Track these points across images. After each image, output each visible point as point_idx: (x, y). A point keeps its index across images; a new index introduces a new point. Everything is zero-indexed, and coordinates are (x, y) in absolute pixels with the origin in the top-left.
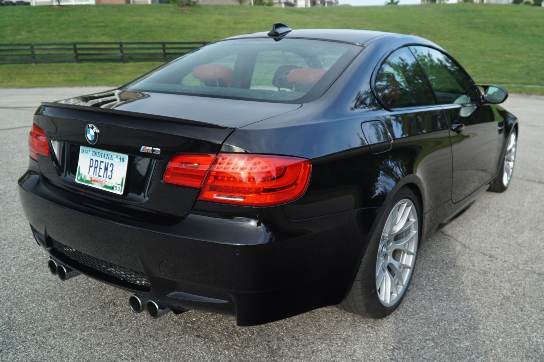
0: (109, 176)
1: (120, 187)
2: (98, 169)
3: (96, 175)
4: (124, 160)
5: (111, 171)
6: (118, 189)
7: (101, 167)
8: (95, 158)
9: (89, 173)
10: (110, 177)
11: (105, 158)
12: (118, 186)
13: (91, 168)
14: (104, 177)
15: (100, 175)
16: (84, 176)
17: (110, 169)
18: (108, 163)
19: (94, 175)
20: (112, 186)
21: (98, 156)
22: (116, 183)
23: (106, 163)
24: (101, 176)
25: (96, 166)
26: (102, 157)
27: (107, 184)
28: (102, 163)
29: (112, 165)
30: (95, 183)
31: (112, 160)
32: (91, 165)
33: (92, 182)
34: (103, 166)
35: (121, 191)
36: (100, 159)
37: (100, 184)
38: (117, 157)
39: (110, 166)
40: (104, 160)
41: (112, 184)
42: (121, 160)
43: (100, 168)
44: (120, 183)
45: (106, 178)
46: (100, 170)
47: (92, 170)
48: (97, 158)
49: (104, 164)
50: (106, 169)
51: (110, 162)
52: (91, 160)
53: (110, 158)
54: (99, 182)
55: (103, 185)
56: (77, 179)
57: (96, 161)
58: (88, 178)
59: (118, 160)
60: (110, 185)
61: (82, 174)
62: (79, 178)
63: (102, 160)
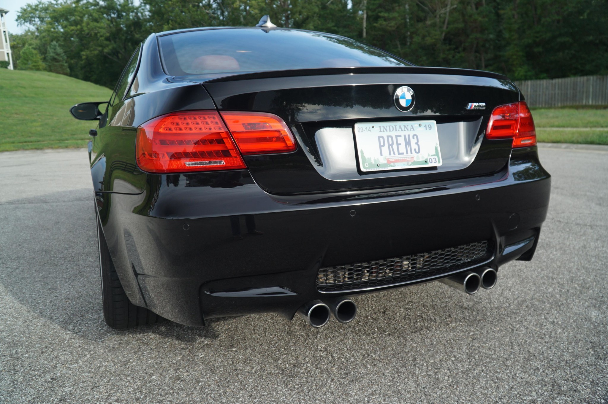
0: (415, 150)
1: (436, 157)
2: (395, 146)
3: (394, 154)
4: (431, 127)
5: (417, 143)
6: (434, 161)
7: (399, 143)
8: (385, 134)
9: (381, 155)
10: (417, 151)
11: (402, 130)
12: (432, 157)
13: (382, 148)
14: (407, 153)
15: (400, 152)
16: (375, 160)
17: (413, 142)
18: (409, 136)
19: (390, 154)
20: (424, 159)
21: (390, 131)
22: (429, 155)
23: (405, 136)
24: (403, 154)
25: (391, 143)
26: (397, 130)
27: (415, 159)
28: (398, 138)
29: (415, 137)
30: (396, 164)
31: (414, 130)
32: (382, 144)
33: (392, 164)
34: (401, 140)
35: (439, 162)
36: (394, 134)
37: (406, 163)
38: (420, 125)
39: (413, 138)
40: (402, 133)
41: (423, 157)
42: (428, 128)
43: (398, 145)
44: (434, 153)
45: (411, 153)
46: (399, 146)
47: (385, 149)
48: (389, 134)
49: (403, 137)
50: (408, 143)
51: (411, 133)
52: (379, 137)
53: (409, 129)
54: (403, 161)
55: (410, 163)
56: (364, 167)
57: (388, 137)
58: (382, 161)
59: (422, 128)
60: (421, 160)
61: (370, 159)
62: (367, 165)
63: (398, 133)
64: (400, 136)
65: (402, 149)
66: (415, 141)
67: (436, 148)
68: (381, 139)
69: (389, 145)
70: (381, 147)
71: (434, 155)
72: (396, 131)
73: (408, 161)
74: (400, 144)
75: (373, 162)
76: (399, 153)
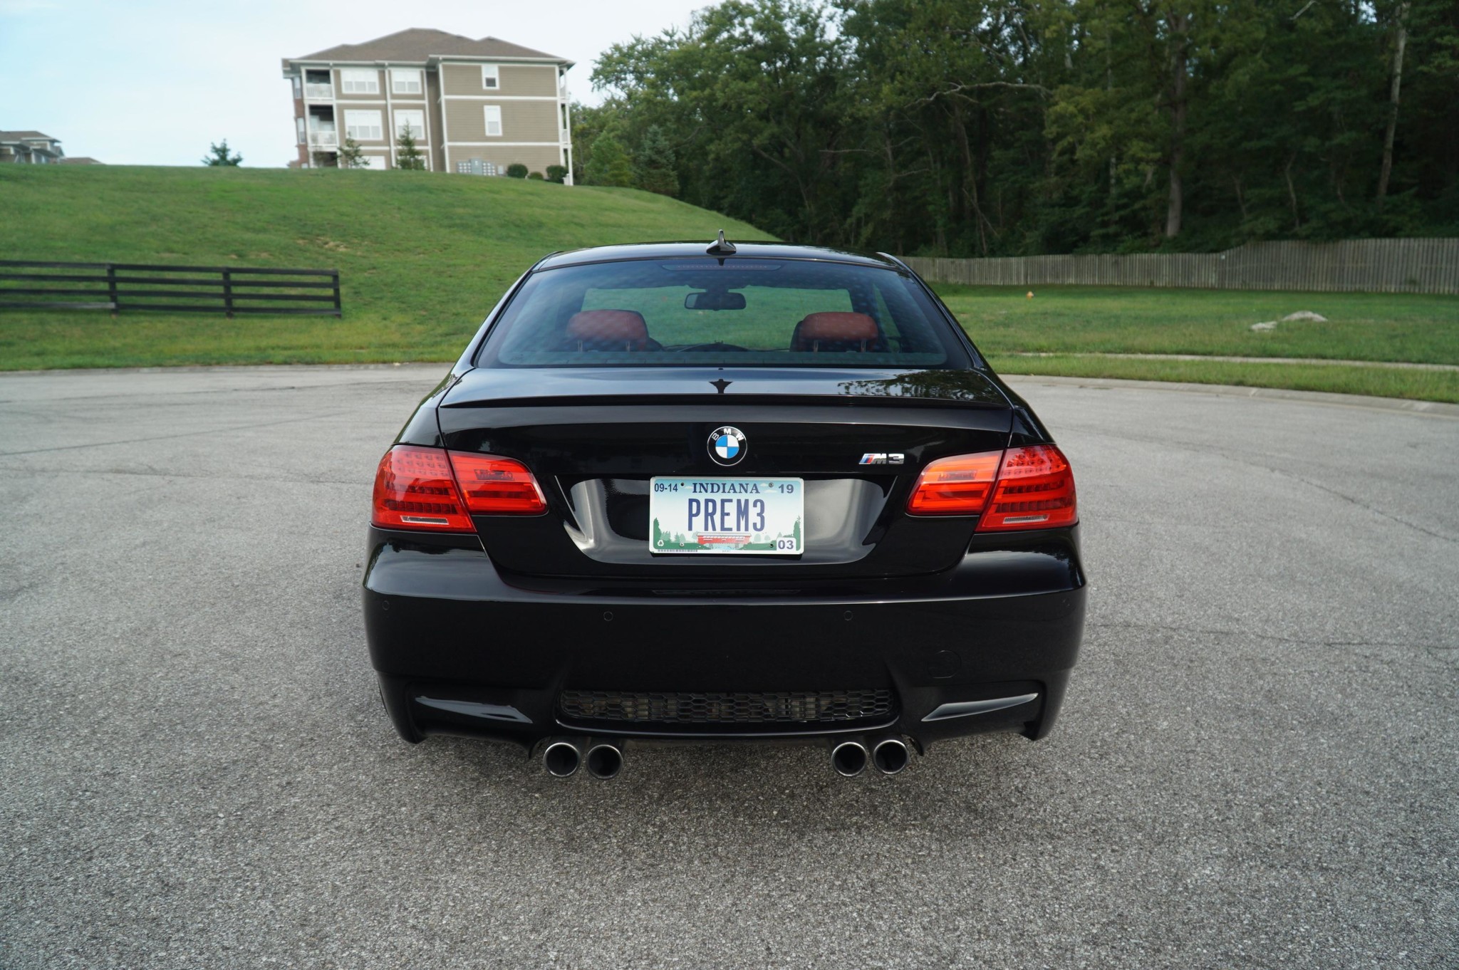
0: (755, 525)
1: (794, 540)
2: (717, 517)
3: (714, 529)
4: (792, 489)
5: (760, 515)
6: (787, 545)
7: (726, 511)
8: (702, 497)
9: (690, 528)
10: (759, 526)
11: (735, 492)
12: (786, 540)
13: (694, 518)
14: (739, 529)
15: (726, 526)
16: (677, 537)
17: (753, 512)
18: (747, 501)
19: (706, 529)
20: (769, 542)
21: (712, 491)
22: (780, 535)
23: (739, 501)
24: (730, 529)
25: (710, 510)
26: (727, 490)
27: (752, 540)
28: (726, 504)
29: (759, 504)
30: (714, 545)
31: (757, 492)
32: (694, 511)
33: (707, 545)
34: (731, 508)
35: (798, 548)
36: (718, 497)
37: (733, 545)
38: (771, 485)
39: (755, 505)
40: (734, 497)
41: (767, 538)
42: (785, 490)
43: (724, 514)
44: (791, 532)
45: (747, 529)
46: (726, 517)
47: (699, 521)
48: (709, 496)
49: (734, 504)
50: (742, 512)
51: (752, 497)
52: (691, 501)
53: (749, 490)
54: (728, 541)
55: (741, 545)
56: (656, 546)
57: (707, 501)
58: (690, 538)
59: (775, 491)
60: (763, 541)
61: (668, 534)
62: (661, 543)
63: (726, 496)
64: (730, 501)
65: (731, 521)
66: (758, 509)
67: (797, 525)
68: (694, 504)
69: (707, 514)
70: (691, 516)
71: (789, 536)
72: (724, 492)
73: (737, 543)
74: (728, 514)
75: (673, 539)
76: (723, 529)
